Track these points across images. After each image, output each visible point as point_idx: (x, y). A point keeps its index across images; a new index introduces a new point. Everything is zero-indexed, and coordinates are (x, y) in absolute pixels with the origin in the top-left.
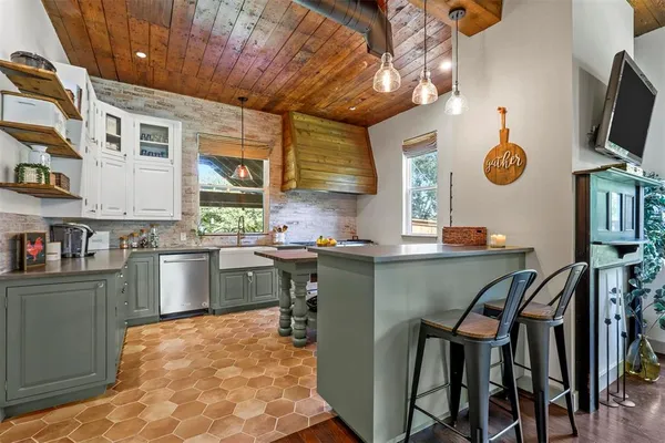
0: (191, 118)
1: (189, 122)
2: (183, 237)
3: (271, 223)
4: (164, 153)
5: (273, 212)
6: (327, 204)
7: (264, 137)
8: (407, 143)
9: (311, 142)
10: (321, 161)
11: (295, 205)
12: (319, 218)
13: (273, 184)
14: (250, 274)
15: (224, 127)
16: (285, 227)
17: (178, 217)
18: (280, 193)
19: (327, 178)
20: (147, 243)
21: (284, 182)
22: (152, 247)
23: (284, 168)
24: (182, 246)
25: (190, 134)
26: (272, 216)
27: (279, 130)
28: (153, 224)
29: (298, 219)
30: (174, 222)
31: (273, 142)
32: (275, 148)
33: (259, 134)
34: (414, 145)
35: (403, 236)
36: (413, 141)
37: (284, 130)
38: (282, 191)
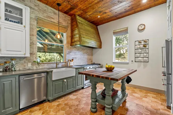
0: (34, 9)
1: (32, 10)
2: (30, 65)
3: (67, 58)
4: (20, 22)
5: (67, 54)
6: (85, 51)
7: (64, 24)
8: (114, 31)
9: (83, 28)
10: (87, 35)
11: (75, 51)
12: (82, 56)
13: (68, 43)
14: (65, 80)
15: (48, 16)
16: (73, 60)
17: (28, 55)
18: (70, 46)
19: (89, 42)
20: (9, 69)
21: (72, 42)
22: (12, 71)
23: (72, 37)
24: (29, 69)
25: (33, 16)
26: (67, 56)
27: (70, 22)
28: (12, 59)
29: (76, 57)
30: (25, 58)
31: (68, 26)
32: (68, 29)
33: (63, 22)
34: (118, 32)
35: (113, 62)
36: (118, 31)
37: (72, 22)
38: (71, 46)
